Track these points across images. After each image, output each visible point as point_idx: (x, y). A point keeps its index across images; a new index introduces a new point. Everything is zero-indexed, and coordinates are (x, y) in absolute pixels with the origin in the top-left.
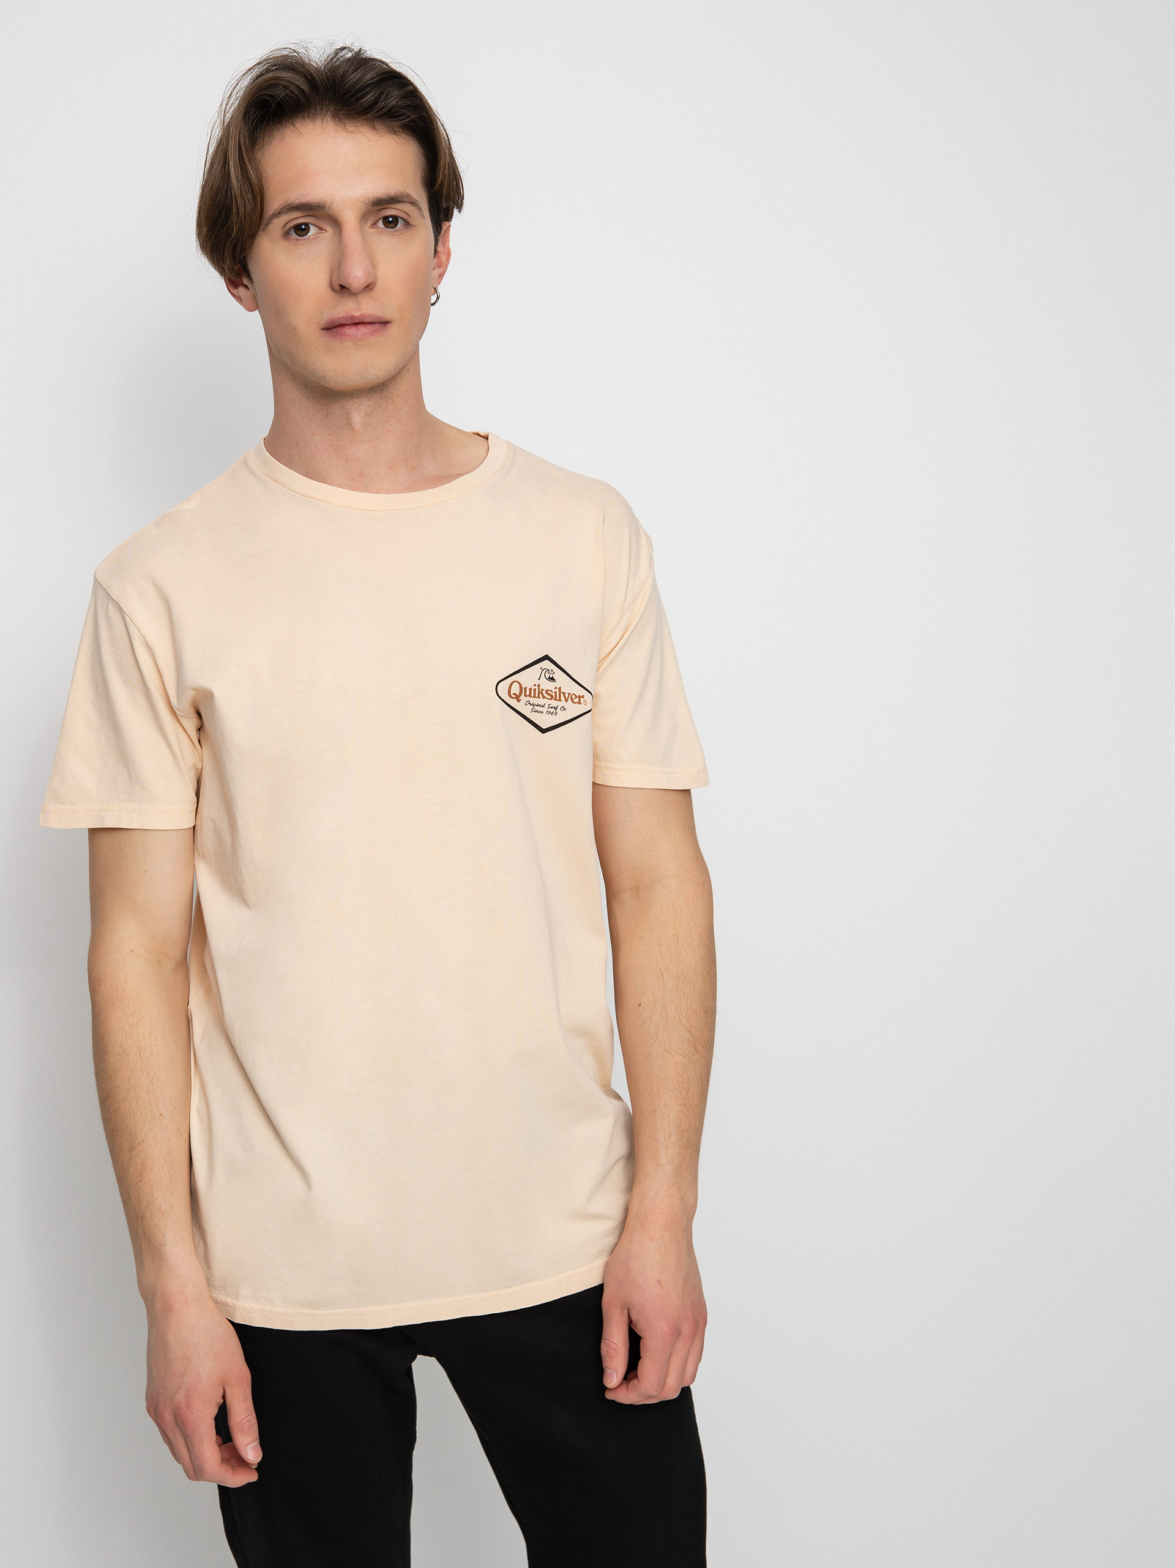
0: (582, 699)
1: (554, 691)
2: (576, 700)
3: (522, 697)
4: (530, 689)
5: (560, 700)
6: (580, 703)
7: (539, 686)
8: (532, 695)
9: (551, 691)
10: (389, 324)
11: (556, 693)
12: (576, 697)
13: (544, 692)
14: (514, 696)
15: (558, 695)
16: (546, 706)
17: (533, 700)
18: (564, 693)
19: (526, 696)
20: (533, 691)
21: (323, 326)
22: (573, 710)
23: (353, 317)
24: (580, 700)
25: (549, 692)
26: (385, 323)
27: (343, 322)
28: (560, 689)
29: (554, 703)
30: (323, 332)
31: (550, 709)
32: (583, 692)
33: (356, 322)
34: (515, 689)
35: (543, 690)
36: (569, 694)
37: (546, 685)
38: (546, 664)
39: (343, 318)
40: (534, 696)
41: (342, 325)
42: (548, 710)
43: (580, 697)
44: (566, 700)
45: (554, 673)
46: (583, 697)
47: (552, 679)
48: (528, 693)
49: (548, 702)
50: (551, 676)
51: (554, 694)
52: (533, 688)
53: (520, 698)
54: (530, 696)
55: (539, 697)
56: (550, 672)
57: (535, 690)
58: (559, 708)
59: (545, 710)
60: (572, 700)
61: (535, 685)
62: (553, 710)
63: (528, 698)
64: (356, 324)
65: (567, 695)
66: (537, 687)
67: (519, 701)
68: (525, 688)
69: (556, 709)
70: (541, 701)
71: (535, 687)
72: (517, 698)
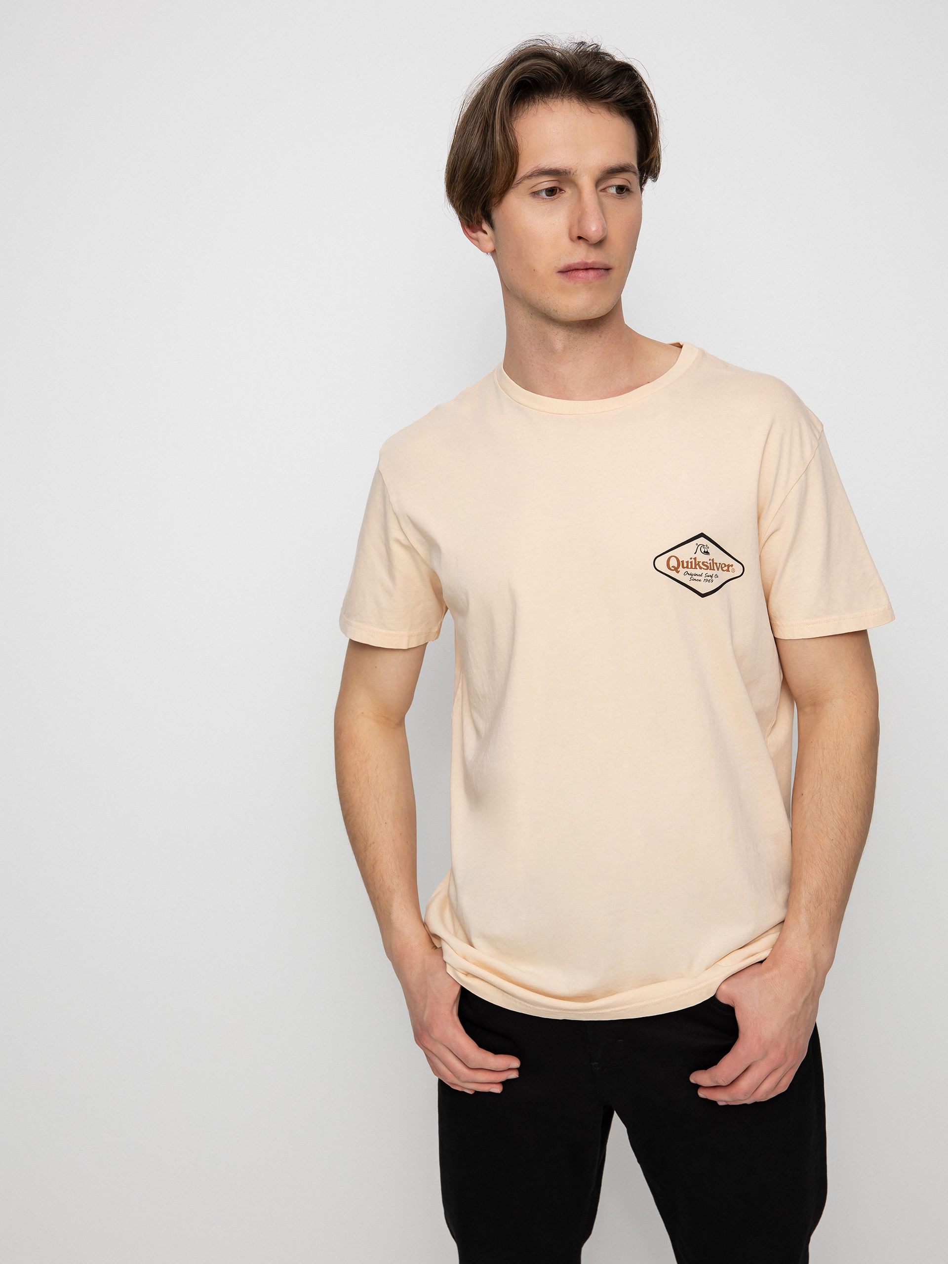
0: (730, 567)
1: (709, 562)
2: (725, 568)
3: (681, 568)
4: (687, 562)
5: (714, 569)
6: (728, 570)
7: (695, 559)
8: (690, 567)
9: (707, 562)
10: (610, 270)
11: (710, 563)
12: (725, 566)
13: (701, 564)
14: (673, 568)
15: (712, 565)
16: (704, 575)
17: (690, 571)
18: (716, 564)
19: (683, 567)
20: (690, 564)
21: (559, 270)
22: (724, 576)
23: (586, 264)
24: (728, 568)
25: (705, 563)
26: (608, 269)
27: (577, 267)
28: (713, 560)
29: (710, 572)
30: (559, 275)
31: (707, 578)
32: (732, 562)
33: (588, 267)
34: (673, 562)
35: (699, 562)
36: (720, 564)
37: (702, 558)
38: (702, 540)
39: (578, 264)
40: (691, 568)
41: (577, 270)
42: (706, 578)
43: (729, 566)
44: (718, 570)
45: (708, 548)
46: (732, 566)
47: (707, 553)
48: (685, 565)
49: (705, 572)
50: (706, 550)
51: (709, 565)
52: (690, 561)
53: (678, 570)
54: (687, 567)
55: (696, 568)
56: (705, 547)
57: (691, 562)
58: (714, 576)
59: (702, 578)
60: (722, 568)
61: (691, 559)
62: (710, 578)
63: (686, 570)
64: (587, 269)
65: (718, 565)
66: (693, 560)
67: (678, 572)
68: (683, 562)
69: (711, 577)
70: (698, 571)
71: (691, 560)
72: (676, 569)
